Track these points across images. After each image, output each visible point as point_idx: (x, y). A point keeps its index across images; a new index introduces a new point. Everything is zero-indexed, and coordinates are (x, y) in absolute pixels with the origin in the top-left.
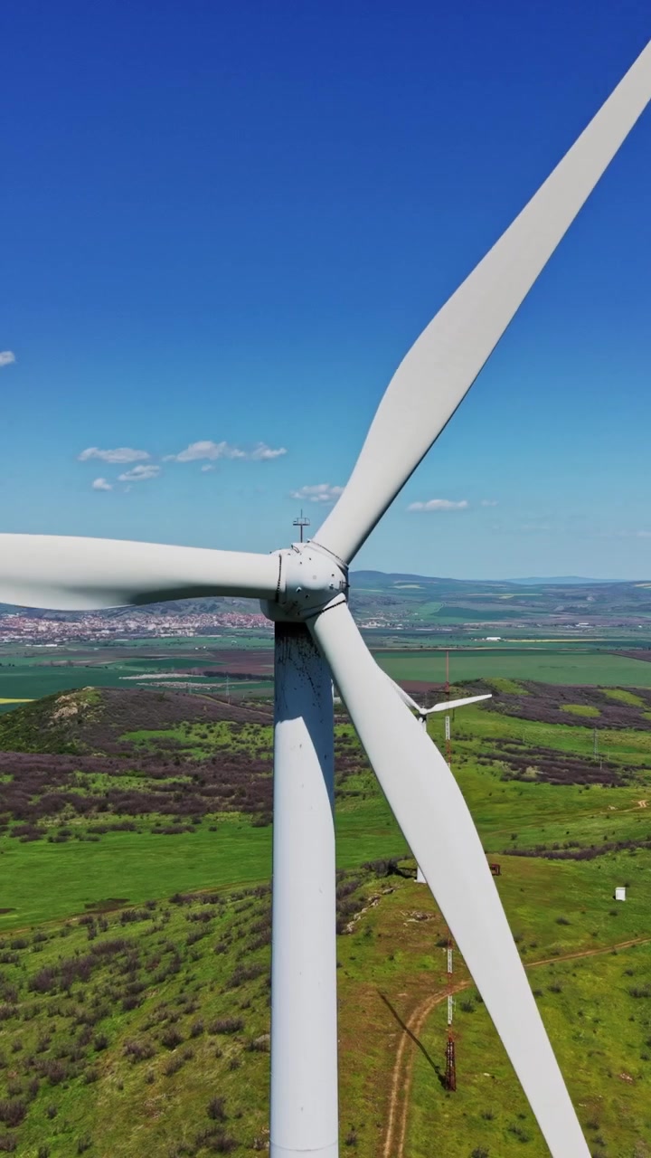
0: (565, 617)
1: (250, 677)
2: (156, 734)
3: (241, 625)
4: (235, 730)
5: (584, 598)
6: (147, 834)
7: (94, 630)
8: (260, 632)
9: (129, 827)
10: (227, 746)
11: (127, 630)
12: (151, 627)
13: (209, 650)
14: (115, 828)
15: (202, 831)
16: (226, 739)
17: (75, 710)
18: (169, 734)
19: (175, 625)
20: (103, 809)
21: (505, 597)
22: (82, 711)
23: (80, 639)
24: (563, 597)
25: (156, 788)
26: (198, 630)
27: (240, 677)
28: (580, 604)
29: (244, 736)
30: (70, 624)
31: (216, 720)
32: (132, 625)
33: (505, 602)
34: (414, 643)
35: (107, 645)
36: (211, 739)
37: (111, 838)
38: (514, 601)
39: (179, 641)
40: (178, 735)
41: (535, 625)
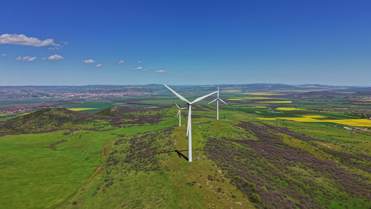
0: (189, 92)
1: (136, 104)
2: (128, 113)
3: (131, 94)
4: (141, 112)
5: (192, 89)
6: (136, 126)
7: (104, 95)
8: (135, 95)
9: (133, 126)
10: (140, 115)
11: (110, 95)
12: (114, 95)
13: (127, 99)
14: (131, 126)
15: (144, 126)
16: (140, 114)
17: (114, 110)
18: (130, 113)
19: (119, 94)
20: (128, 123)
21: (178, 88)
22: (116, 110)
23: (102, 97)
24: (188, 88)
25: (134, 121)
26: (123, 95)
27: (134, 104)
28: (191, 90)
29: (142, 113)
30: (99, 94)
31: (137, 111)
32: (111, 94)
33: (178, 89)
34: (163, 97)
35: (107, 98)
36: (137, 114)
37: (131, 127)
38: (180, 89)
39: (120, 97)
40: (132, 113)
41: (184, 94)
